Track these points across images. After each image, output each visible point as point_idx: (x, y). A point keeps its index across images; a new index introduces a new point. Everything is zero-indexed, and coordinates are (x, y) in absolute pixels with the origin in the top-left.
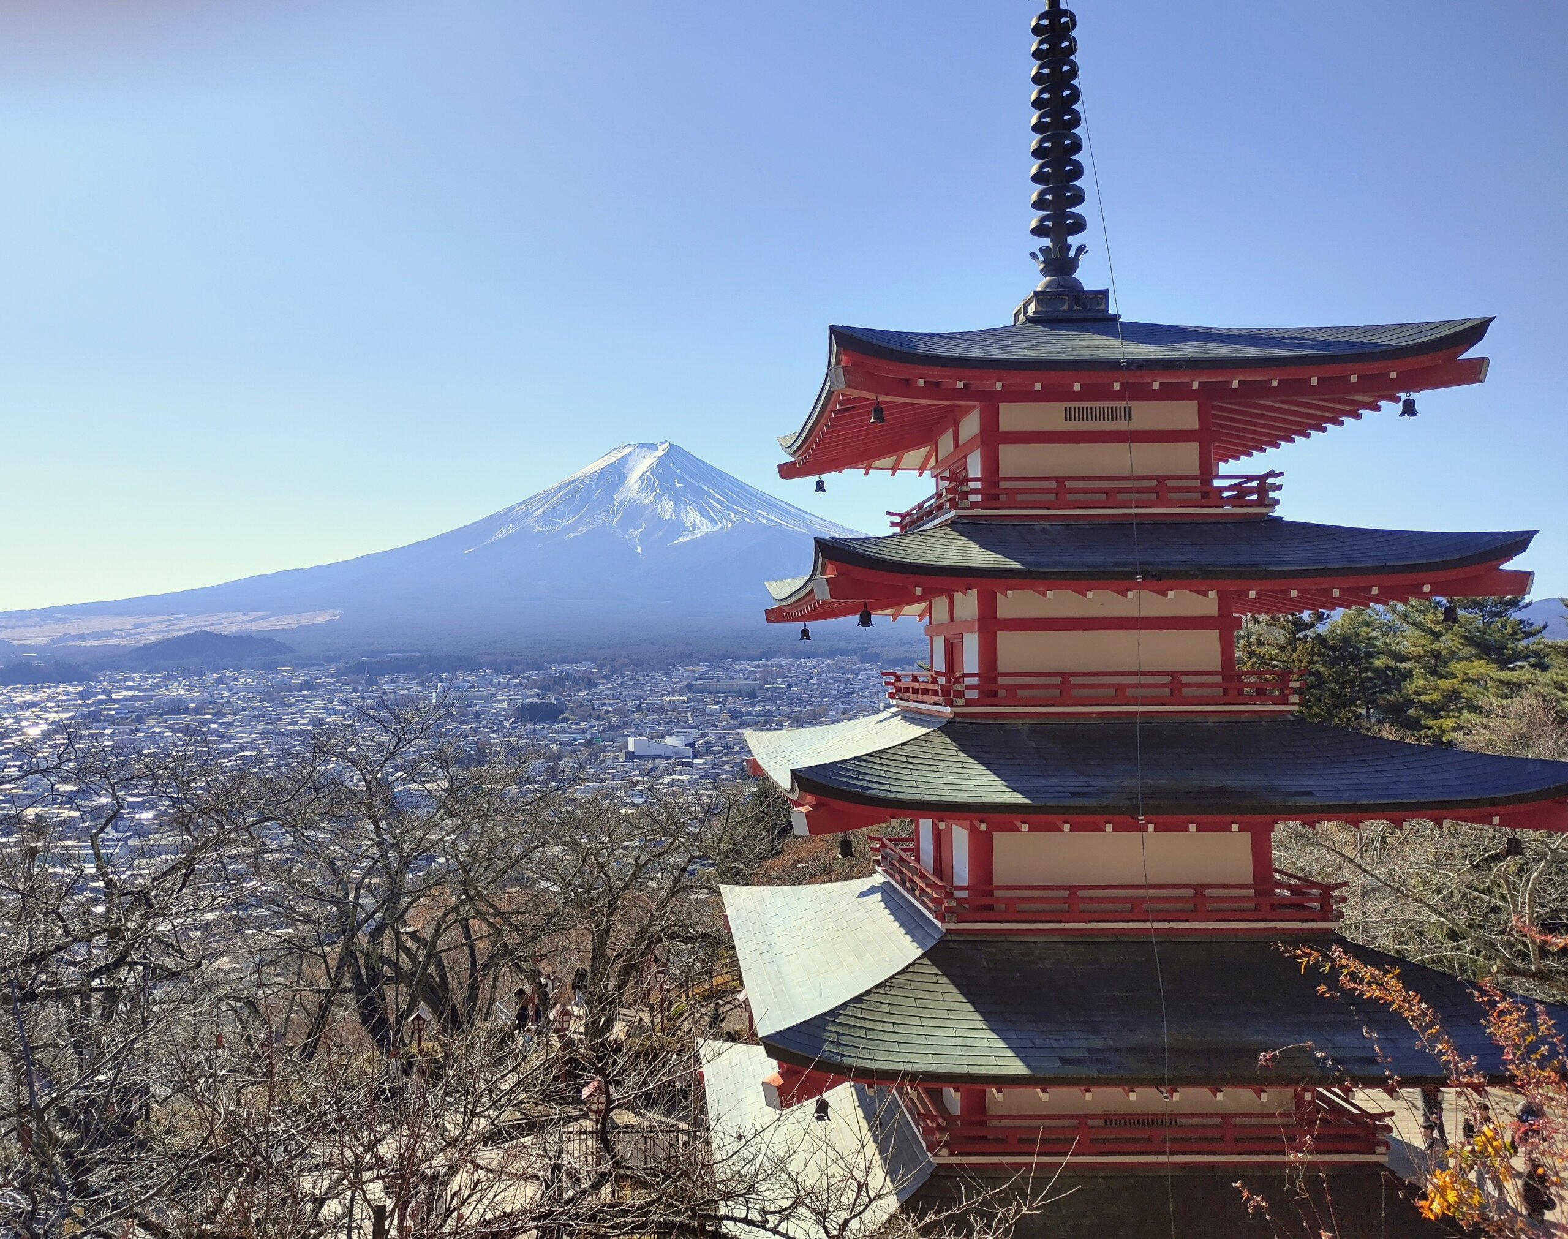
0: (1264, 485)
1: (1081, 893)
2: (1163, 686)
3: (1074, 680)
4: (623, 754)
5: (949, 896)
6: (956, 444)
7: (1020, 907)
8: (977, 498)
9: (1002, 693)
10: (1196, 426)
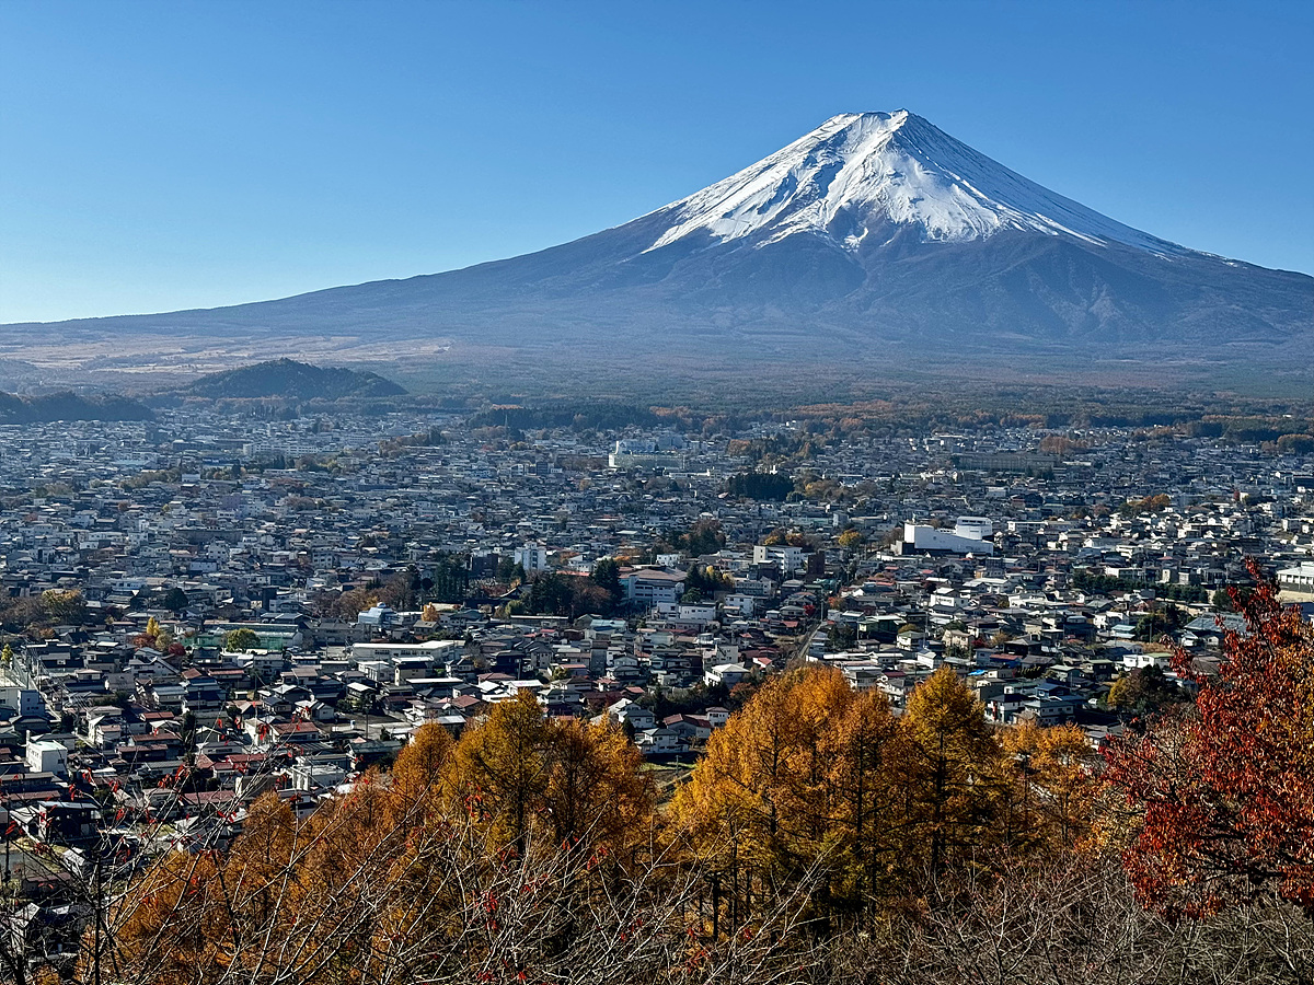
4: (897, 547)
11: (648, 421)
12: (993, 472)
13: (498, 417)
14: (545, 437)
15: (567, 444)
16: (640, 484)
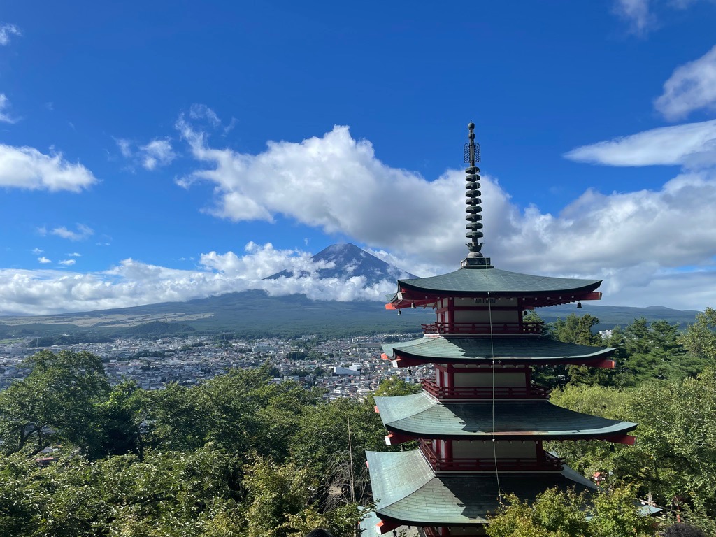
0: (538, 326)
1: (480, 461)
2: (507, 392)
3: (478, 390)
4: (331, 374)
5: (437, 462)
6: (442, 307)
7: (460, 466)
8: (447, 329)
9: (455, 394)
10: (517, 305)
11: (270, 336)
12: (369, 349)
13: (222, 337)
14: (236, 343)
15: (242, 344)
16: (260, 357)
